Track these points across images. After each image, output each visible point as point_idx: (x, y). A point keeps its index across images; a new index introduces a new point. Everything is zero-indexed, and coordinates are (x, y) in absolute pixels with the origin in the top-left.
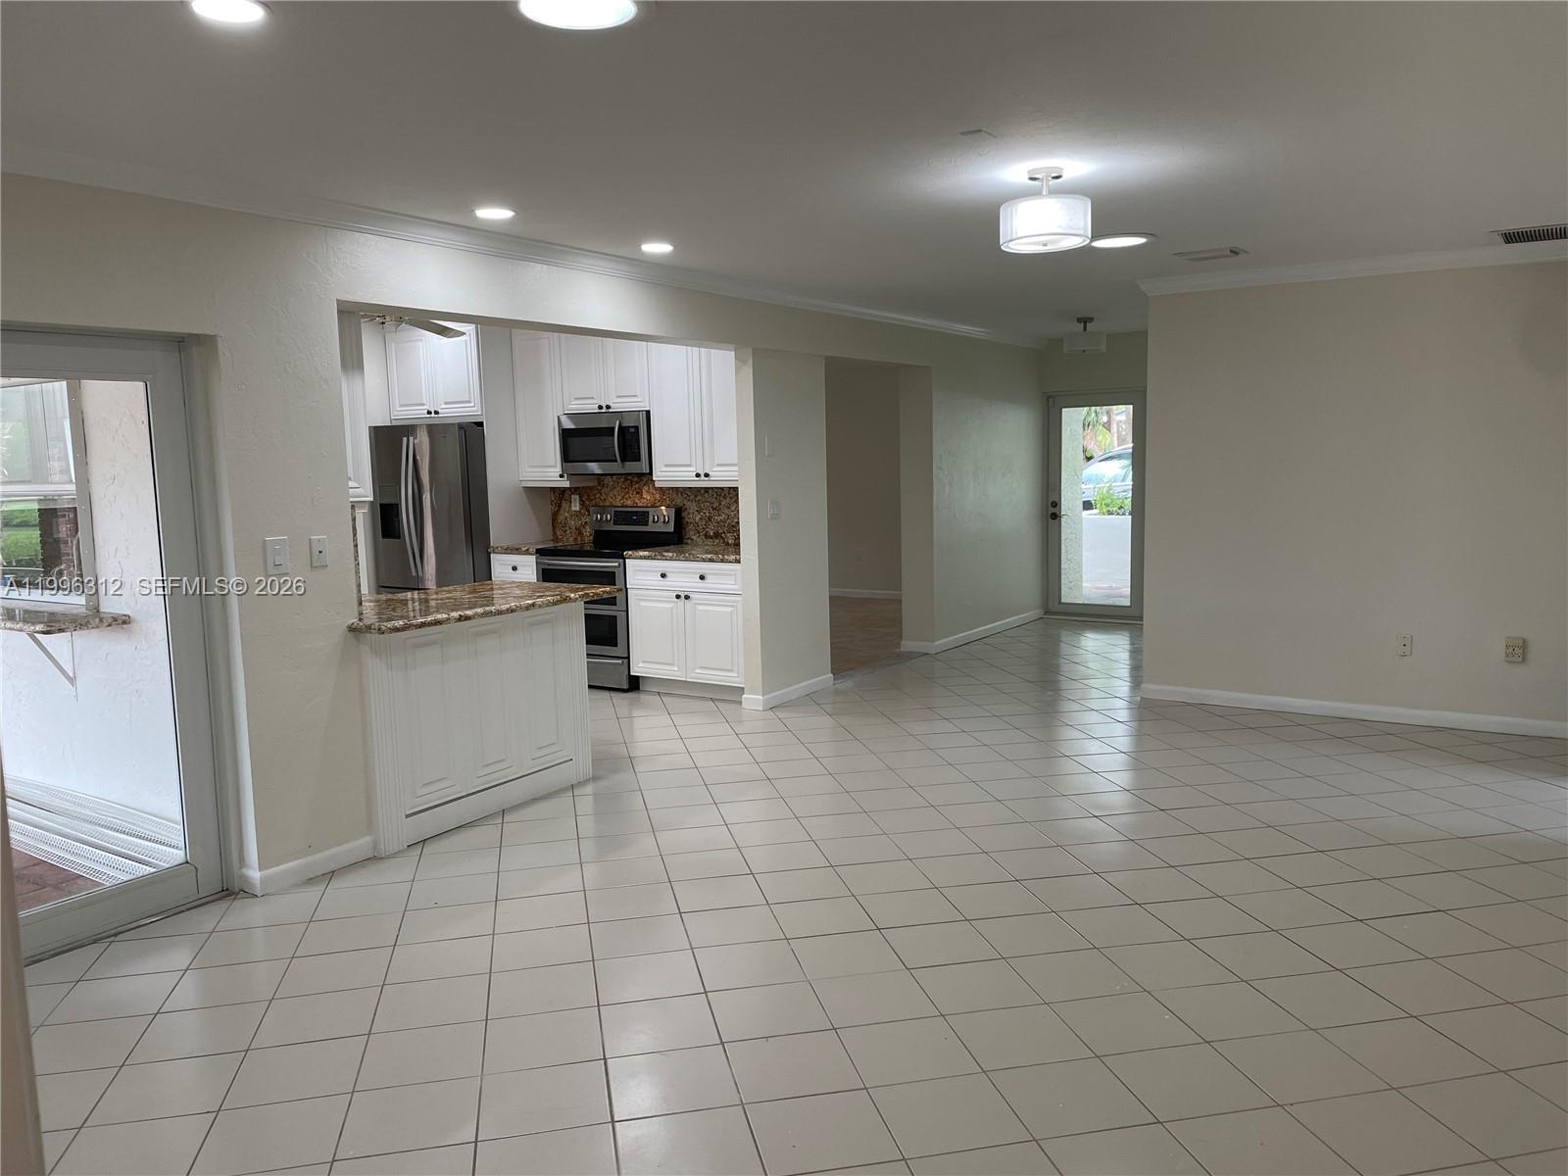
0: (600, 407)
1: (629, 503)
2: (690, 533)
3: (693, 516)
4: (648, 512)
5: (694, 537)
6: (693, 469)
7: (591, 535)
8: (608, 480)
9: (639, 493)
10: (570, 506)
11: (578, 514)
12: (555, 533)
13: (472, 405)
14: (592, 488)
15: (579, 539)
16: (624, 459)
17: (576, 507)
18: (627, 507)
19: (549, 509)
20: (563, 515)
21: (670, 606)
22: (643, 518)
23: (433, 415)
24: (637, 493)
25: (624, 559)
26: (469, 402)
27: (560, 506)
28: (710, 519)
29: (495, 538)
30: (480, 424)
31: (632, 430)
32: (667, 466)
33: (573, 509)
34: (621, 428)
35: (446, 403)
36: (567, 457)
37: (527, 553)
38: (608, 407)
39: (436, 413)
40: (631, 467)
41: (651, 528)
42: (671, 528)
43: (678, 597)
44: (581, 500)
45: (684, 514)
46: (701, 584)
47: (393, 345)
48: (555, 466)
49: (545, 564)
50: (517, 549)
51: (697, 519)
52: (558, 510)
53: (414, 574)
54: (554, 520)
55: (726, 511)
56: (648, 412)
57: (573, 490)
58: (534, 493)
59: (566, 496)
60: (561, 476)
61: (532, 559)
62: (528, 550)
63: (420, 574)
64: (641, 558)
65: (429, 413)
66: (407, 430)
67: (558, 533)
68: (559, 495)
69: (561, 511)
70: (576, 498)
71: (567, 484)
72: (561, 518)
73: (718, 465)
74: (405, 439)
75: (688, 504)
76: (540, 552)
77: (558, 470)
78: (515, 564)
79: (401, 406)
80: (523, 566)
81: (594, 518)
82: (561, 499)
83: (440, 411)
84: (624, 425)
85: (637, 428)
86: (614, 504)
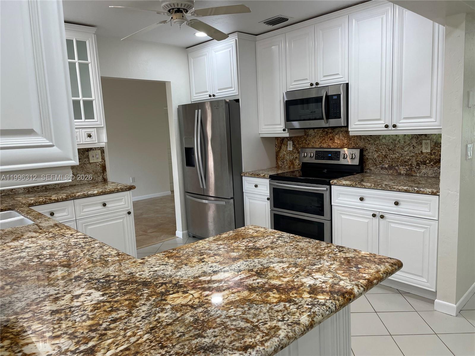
0: (312, 85)
1: (325, 145)
2: (369, 165)
3: (372, 154)
4: (340, 152)
5: (372, 168)
6: (382, 122)
7: (299, 165)
8: (311, 132)
9: (332, 139)
10: (287, 148)
11: (291, 153)
12: (277, 163)
13: (233, 89)
14: (300, 137)
15: (292, 167)
16: (328, 118)
17: (290, 148)
18: (323, 148)
19: (274, 150)
20: (283, 153)
21: (366, 221)
22: (336, 155)
23: (212, 97)
24: (331, 139)
25: (330, 185)
26: (231, 88)
27: (280, 148)
28: (386, 156)
29: (245, 167)
30: (237, 101)
31: (335, 97)
32: (359, 121)
33: (289, 149)
34: (327, 96)
35: (219, 90)
36: (288, 118)
37: (264, 177)
38: (317, 84)
39: (214, 96)
40: (333, 122)
41: (342, 161)
42: (356, 162)
43: (374, 215)
44: (293, 144)
45: (365, 153)
46: (395, 208)
47: (192, 60)
48: (280, 124)
49: (275, 185)
50: (257, 175)
51: (375, 156)
52: (279, 151)
53: (202, 187)
54: (277, 155)
55: (400, 151)
56: (347, 84)
57: (289, 139)
58: (266, 140)
59: (285, 142)
60: (284, 130)
61: (267, 181)
62: (264, 176)
63: (205, 187)
64: (344, 185)
65: (210, 96)
66: (199, 105)
67: (279, 163)
68: (280, 141)
69: (282, 150)
70: (290, 143)
71: (287, 135)
72: (281, 155)
73: (405, 118)
74: (196, 111)
75: (368, 147)
76: (272, 178)
77: (283, 126)
78: (257, 183)
79: (196, 93)
80: (261, 185)
81: (303, 156)
82: (282, 144)
83: (216, 95)
84: (330, 94)
85: (339, 96)
86: (315, 146)
